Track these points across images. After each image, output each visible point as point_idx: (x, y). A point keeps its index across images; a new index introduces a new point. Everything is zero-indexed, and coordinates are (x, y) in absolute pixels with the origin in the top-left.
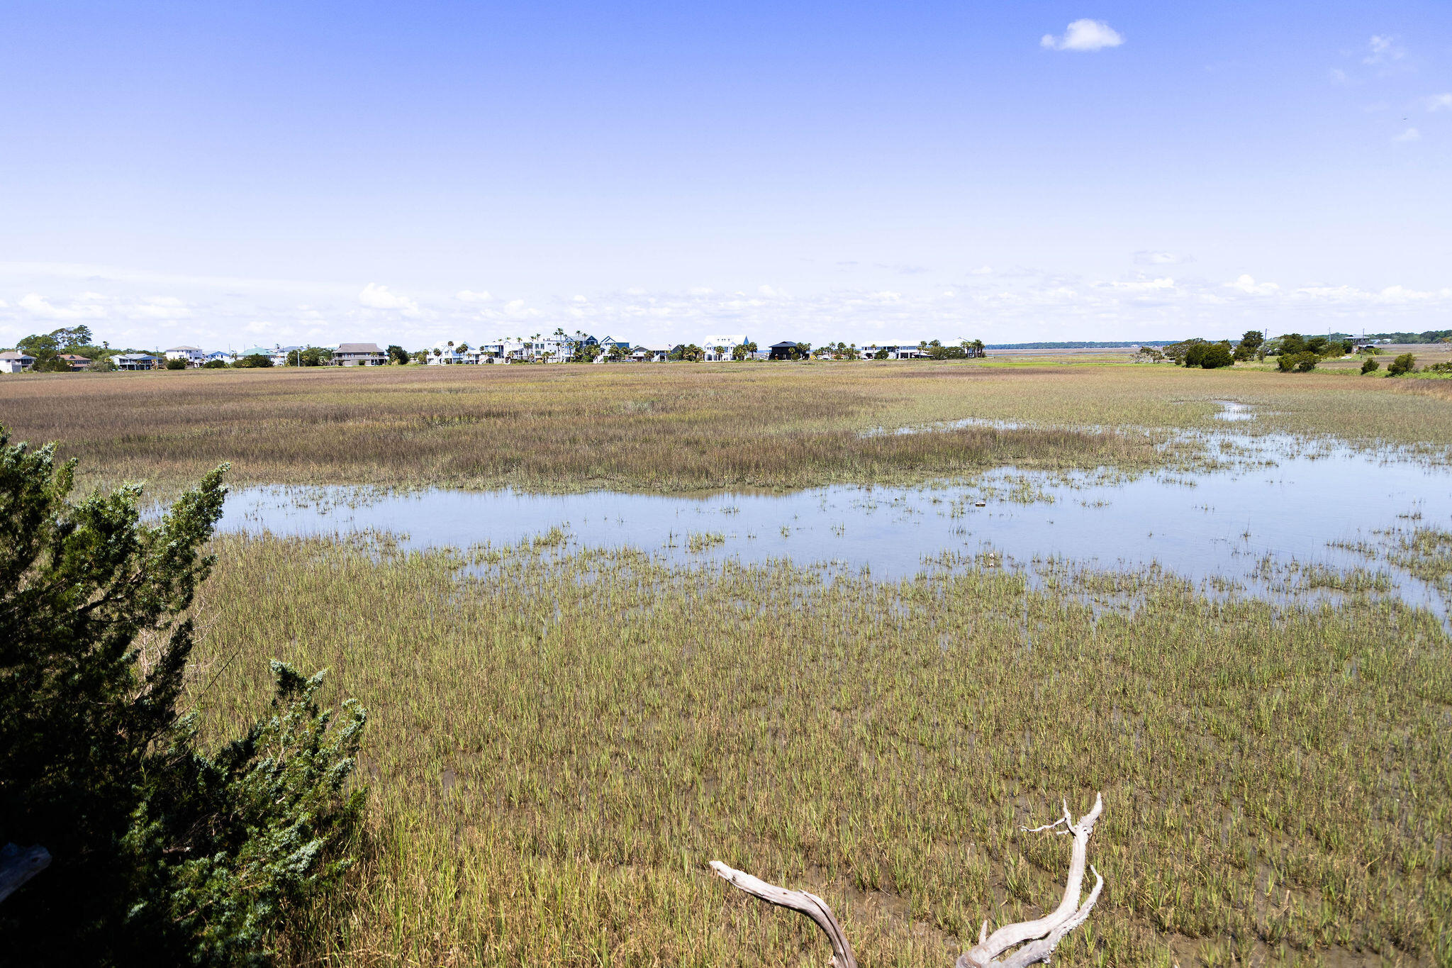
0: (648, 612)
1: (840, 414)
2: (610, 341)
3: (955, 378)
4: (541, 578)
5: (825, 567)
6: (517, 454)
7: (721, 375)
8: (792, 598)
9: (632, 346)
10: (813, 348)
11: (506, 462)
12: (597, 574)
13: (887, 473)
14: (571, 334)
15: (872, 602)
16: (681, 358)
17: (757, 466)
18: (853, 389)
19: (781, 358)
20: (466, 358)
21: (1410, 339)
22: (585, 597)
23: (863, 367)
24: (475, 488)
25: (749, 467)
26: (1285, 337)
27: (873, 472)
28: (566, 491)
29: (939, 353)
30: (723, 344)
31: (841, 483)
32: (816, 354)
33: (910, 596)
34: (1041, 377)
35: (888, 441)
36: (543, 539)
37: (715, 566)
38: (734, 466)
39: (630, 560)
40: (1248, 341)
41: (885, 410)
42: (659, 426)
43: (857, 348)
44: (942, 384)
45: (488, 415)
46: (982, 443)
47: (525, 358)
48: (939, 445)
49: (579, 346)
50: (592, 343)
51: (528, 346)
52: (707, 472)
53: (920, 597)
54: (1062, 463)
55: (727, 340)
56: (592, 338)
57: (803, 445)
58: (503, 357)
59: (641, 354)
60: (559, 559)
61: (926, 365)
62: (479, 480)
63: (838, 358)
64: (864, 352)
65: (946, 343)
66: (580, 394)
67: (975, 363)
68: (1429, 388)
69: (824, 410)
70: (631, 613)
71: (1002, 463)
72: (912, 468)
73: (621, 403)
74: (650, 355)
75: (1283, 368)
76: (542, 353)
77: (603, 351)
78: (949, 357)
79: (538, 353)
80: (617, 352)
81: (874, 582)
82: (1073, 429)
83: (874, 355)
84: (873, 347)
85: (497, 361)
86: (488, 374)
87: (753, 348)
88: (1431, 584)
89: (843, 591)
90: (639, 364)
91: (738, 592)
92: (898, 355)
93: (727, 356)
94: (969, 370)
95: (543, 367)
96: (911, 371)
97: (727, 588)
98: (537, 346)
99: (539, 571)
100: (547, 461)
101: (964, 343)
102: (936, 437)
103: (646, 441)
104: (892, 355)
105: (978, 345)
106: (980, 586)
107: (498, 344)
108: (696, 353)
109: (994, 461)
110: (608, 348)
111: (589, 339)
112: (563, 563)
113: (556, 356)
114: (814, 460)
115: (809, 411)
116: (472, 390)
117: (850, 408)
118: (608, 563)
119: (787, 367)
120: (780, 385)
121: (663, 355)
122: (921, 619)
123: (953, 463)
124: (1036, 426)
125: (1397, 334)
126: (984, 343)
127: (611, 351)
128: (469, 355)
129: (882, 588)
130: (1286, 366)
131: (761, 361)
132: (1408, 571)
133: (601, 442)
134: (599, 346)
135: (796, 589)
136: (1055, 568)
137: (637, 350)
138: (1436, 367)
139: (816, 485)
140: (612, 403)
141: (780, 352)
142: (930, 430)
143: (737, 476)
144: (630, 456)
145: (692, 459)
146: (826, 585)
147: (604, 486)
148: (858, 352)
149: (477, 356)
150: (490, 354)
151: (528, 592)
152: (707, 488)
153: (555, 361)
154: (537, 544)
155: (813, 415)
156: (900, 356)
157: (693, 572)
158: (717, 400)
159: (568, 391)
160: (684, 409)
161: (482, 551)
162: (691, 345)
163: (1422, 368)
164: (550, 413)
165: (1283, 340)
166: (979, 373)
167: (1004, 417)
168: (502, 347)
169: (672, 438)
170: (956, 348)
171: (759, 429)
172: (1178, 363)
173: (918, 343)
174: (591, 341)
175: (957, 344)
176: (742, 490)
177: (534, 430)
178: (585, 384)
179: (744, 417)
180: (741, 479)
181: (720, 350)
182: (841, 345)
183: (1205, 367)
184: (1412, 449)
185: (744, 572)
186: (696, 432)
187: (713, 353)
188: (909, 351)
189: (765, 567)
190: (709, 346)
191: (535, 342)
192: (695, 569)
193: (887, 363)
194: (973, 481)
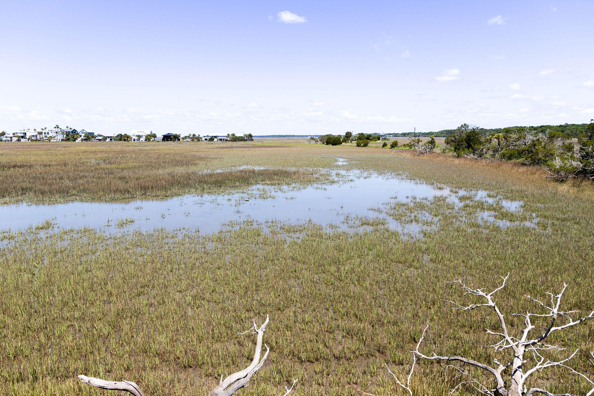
0: (94, 257)
1: (191, 164)
2: (84, 132)
3: (241, 149)
4: (38, 245)
5: (180, 230)
6: (30, 185)
7: (139, 148)
8: (163, 245)
9: (96, 134)
10: (182, 136)
11: (23, 189)
12: (69, 241)
13: (210, 188)
14: (64, 128)
15: (199, 244)
16: (120, 140)
17: (152, 188)
18: (198, 154)
19: (167, 140)
20: (5, 139)
21: (398, 135)
22: (61, 252)
23: (203, 145)
24: (4, 203)
25: (148, 188)
26: (359, 134)
27: (204, 189)
28: (56, 202)
29: (235, 139)
30: (141, 134)
31: (190, 194)
32: (183, 139)
33: (215, 240)
34: (274, 149)
35: (211, 175)
36: (41, 226)
37: (129, 233)
38: (141, 188)
39: (86, 233)
40: (347, 135)
41: (211, 163)
42: (106, 171)
43: (201, 136)
44: (235, 151)
45: (14, 167)
46: (249, 175)
47: (38, 139)
48: (231, 176)
49: (68, 134)
50: (75, 132)
51: (40, 133)
52: (128, 192)
53: (219, 240)
54: (279, 182)
55: (142, 132)
56: (74, 130)
57: (174, 178)
58: (26, 138)
59: (100, 138)
60: (49, 235)
61: (230, 144)
62: (7, 199)
63: (193, 140)
64: (204, 138)
65: (238, 135)
66: (67, 156)
67: (250, 143)
68: (402, 152)
69: (185, 162)
70: (84, 259)
71: (257, 183)
72: (220, 186)
73: (88, 160)
74: (105, 138)
75: (358, 145)
76: (48, 137)
77: (81, 136)
78: (239, 141)
79: (46, 137)
80: (88, 137)
81: (201, 235)
82: (284, 169)
83: (208, 140)
84: (208, 136)
85: (23, 140)
86: (17, 147)
87: (154, 136)
88: (398, 221)
89: (187, 240)
90: (99, 142)
91: (138, 244)
92: (218, 139)
93: (143, 139)
94: (247, 146)
95: (49, 143)
96: (223, 146)
97: (134, 242)
98: (45, 133)
99: (37, 242)
100: (46, 188)
101: (245, 135)
102: (231, 173)
103: (99, 178)
104: (216, 140)
105: (250, 136)
106: (244, 234)
107: (23, 132)
108: (128, 138)
109: (253, 183)
110: (83, 135)
111: (73, 130)
112: (51, 237)
113: (56, 138)
114: (178, 185)
115: (178, 163)
116: (7, 154)
117: (196, 162)
118: (75, 236)
119: (170, 144)
120: (166, 152)
121: (111, 138)
122: (219, 249)
123: (237, 184)
124: (271, 168)
125: (394, 133)
126: (253, 135)
127: (84, 137)
128: (6, 137)
129: (204, 238)
130: (359, 145)
131: (158, 142)
132: (392, 217)
133: (76, 179)
134: (78, 134)
135: (166, 241)
136: (274, 224)
137: (98, 136)
138: (404, 145)
139: (179, 195)
140: (84, 160)
141: (167, 138)
142: (229, 170)
143: (143, 192)
144: (90, 185)
145: (121, 185)
146: (180, 237)
147: (76, 199)
148: (201, 138)
149: (11, 138)
150: (19, 137)
151: (29, 253)
152: (128, 198)
153: (55, 141)
154: (38, 228)
155: (180, 165)
156: (219, 140)
157: (118, 236)
158: (136, 159)
159: (61, 155)
160: (120, 163)
161: (4, 234)
162: (125, 134)
163: (400, 146)
164: (50, 166)
165: (358, 135)
166: (250, 147)
167: (259, 165)
168: (25, 133)
169: (112, 176)
170: (242, 137)
171: (154, 172)
172: (323, 143)
173: (226, 135)
174: (74, 131)
175: (242, 135)
176: (145, 198)
177: (41, 173)
178: (70, 151)
179: (148, 166)
180: (145, 194)
181: (139, 137)
182: (194, 135)
183: (332, 145)
184: (396, 174)
185: (143, 235)
186: (125, 173)
187: (136, 138)
188: (223, 138)
189: (152, 232)
190: (134, 135)
191: (44, 131)
192: (119, 235)
193: (214, 143)
194: (245, 191)
